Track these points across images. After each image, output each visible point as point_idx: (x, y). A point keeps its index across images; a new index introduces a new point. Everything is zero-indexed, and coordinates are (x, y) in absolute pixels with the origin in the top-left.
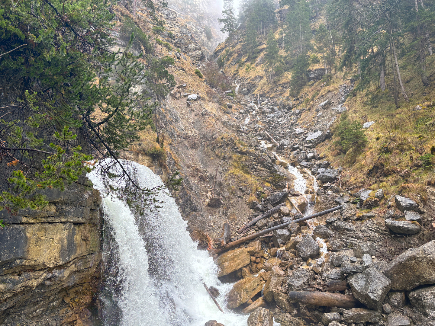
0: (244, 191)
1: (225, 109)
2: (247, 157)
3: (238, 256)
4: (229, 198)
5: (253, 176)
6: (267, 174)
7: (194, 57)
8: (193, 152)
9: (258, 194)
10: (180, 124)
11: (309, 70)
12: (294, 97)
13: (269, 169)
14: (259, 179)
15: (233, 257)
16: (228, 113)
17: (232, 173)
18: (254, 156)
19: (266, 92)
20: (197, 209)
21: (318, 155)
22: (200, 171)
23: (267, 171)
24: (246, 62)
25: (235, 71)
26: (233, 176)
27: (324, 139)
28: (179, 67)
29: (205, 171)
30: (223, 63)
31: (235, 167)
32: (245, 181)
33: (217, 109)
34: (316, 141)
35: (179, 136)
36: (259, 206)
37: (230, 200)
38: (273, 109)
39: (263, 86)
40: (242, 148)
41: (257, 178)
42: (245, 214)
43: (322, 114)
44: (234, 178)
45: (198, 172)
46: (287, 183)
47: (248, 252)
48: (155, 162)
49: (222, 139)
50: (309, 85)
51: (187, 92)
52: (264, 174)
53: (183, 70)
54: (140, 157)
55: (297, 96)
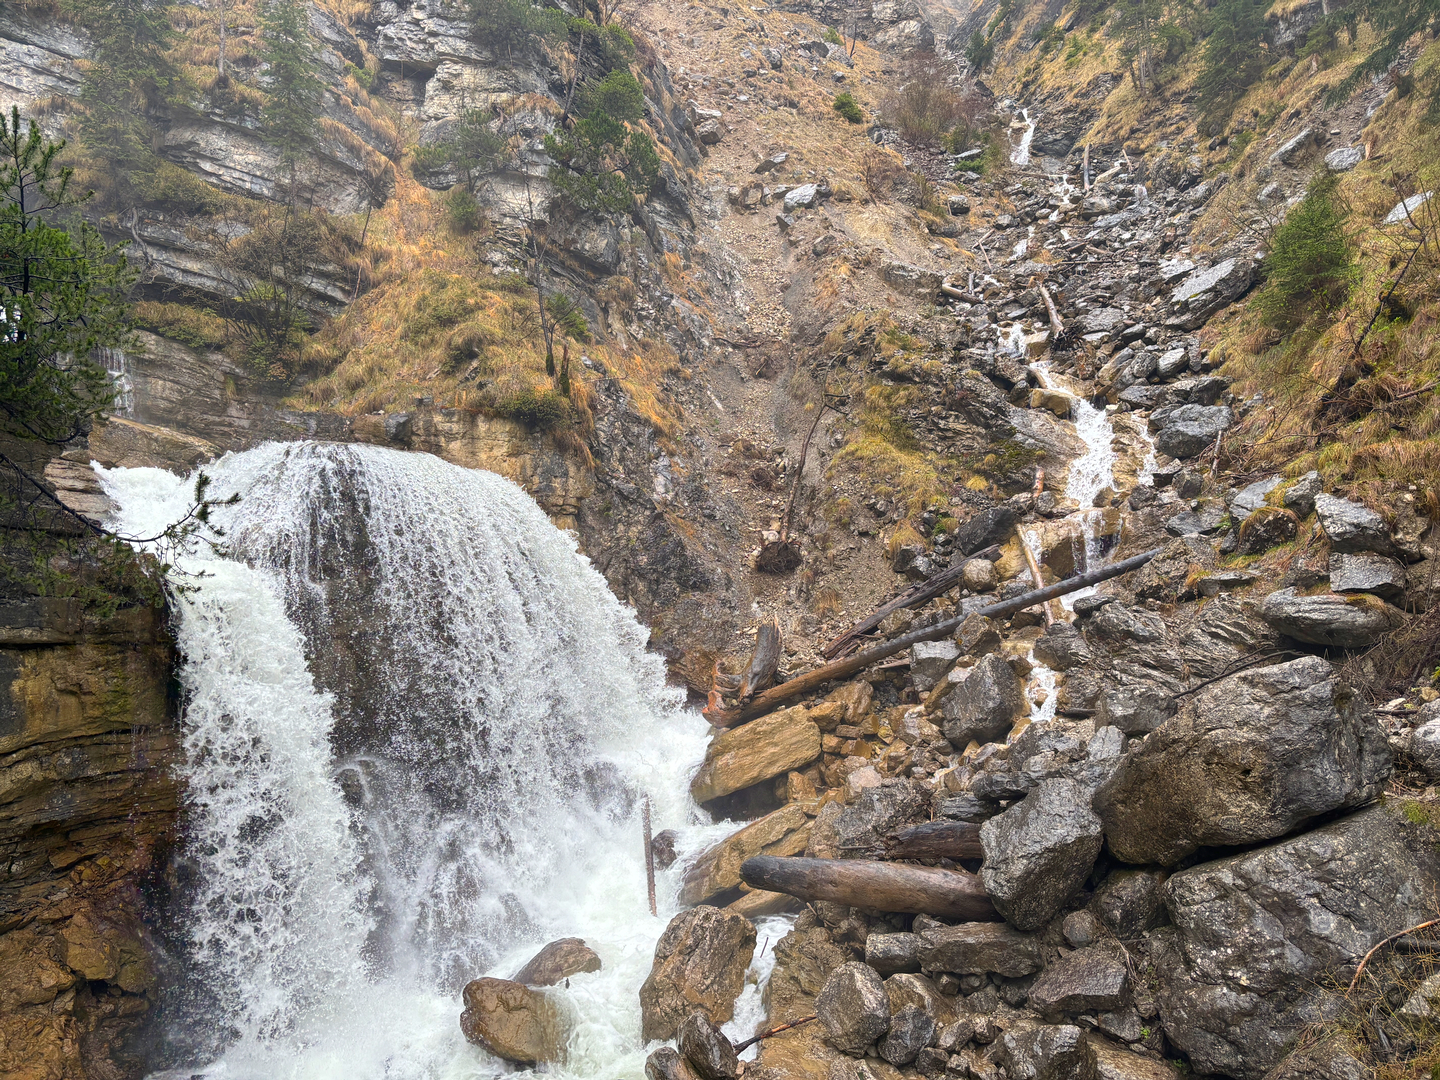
0: (883, 514)
1: (937, 220)
2: (914, 390)
3: (772, 732)
4: (825, 539)
5: (931, 456)
6: (978, 444)
7: (893, 46)
8: (759, 389)
9: (925, 522)
10: (734, 300)
11: (1273, 15)
12: (1209, 136)
13: (987, 426)
14: (949, 466)
15: (752, 736)
16: (950, 234)
17: (853, 453)
18: (936, 385)
19: (1122, 132)
20: (707, 583)
21: (1204, 355)
22: (761, 456)
23: (979, 434)
24: (1070, 28)
25: (1028, 71)
26: (854, 464)
27: (1241, 289)
28: (777, 98)
29: (780, 454)
30: (990, 47)
31: (872, 430)
32: (893, 477)
33: (896, 227)
34: (1205, 304)
35: (716, 341)
36: (921, 563)
37: (829, 548)
38: (1130, 194)
39: (1115, 111)
40: (900, 360)
41: (941, 463)
42: (872, 592)
43: (1275, 191)
44: (855, 469)
45: (751, 457)
46: (1039, 474)
47: (816, 719)
48: (535, 439)
49: (845, 333)
50: (1271, 78)
51: (787, 180)
52: (971, 448)
53: (793, 105)
54: (482, 426)
55: (1222, 131)
